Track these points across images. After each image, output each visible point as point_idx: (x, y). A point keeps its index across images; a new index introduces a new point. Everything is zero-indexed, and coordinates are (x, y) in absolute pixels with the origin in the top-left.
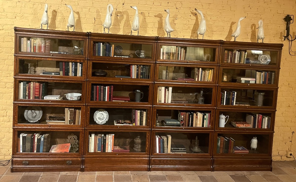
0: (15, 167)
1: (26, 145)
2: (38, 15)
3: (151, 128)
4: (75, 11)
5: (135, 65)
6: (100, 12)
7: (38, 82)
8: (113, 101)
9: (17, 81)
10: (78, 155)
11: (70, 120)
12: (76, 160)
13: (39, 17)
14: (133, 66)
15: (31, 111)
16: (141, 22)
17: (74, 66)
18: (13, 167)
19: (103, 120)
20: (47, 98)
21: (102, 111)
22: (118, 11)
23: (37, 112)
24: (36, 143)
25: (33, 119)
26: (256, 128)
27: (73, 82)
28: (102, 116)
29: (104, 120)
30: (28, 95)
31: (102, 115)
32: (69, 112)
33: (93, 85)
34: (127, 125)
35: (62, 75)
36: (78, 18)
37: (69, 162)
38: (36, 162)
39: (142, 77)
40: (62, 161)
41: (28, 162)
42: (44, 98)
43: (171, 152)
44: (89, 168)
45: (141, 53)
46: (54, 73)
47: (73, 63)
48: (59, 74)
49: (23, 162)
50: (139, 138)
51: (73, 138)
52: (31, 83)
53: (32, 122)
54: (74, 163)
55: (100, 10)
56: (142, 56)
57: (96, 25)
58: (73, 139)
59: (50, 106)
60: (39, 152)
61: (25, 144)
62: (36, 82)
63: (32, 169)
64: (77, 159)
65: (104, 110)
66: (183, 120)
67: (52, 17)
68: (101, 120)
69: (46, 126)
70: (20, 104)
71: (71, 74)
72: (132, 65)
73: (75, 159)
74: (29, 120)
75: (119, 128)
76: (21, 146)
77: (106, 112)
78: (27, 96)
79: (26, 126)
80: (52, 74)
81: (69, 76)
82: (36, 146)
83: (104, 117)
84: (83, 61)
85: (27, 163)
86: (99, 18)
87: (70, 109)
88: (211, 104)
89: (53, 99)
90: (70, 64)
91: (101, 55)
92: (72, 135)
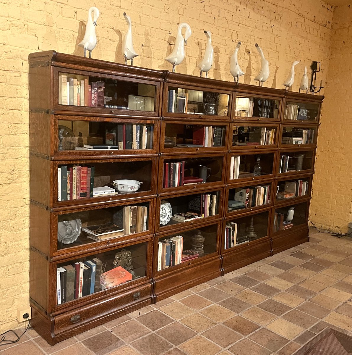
0: (58, 334)
1: (67, 288)
2: (55, 28)
3: (224, 217)
4: (114, 28)
5: (209, 126)
6: (150, 34)
7: (86, 165)
8: (185, 185)
9: (56, 166)
10: (146, 280)
11: (132, 226)
12: (146, 288)
13: (56, 32)
14: (207, 128)
15: (62, 222)
16: (197, 58)
17: (139, 130)
18: (55, 334)
19: (166, 218)
20: (98, 194)
21: (163, 204)
22: (172, 37)
23: (72, 223)
24: (81, 280)
25: (69, 237)
26: (298, 196)
27: (141, 160)
28: (164, 211)
29: (167, 216)
30: (69, 192)
31: (163, 209)
32: (131, 213)
33: (165, 161)
34: (196, 218)
35: (122, 149)
36: (119, 42)
37: (137, 294)
38: (91, 311)
39: (215, 143)
40: (128, 297)
41: (78, 317)
42: (94, 194)
43: (237, 245)
44: (161, 295)
45: (211, 108)
46: (110, 146)
47: (138, 126)
48: (118, 148)
49: (72, 319)
50: (200, 234)
51: (125, 255)
52: (73, 168)
53: (69, 242)
54: (143, 293)
55: (149, 32)
56: (212, 112)
57: (144, 58)
58: (125, 257)
59: (108, 207)
60: (89, 294)
61: (65, 286)
62: (81, 165)
63: (85, 326)
64: (146, 286)
65: (166, 202)
66: (248, 199)
67: (78, 36)
68: (163, 218)
69: (103, 243)
70: (61, 212)
71: (135, 146)
72: (206, 126)
73: (144, 287)
74: (64, 240)
75: (193, 224)
76: (59, 293)
77: (169, 204)
78: (69, 194)
79: (72, 250)
80: (107, 148)
81: (132, 149)
82: (81, 284)
83: (166, 212)
84: (156, 121)
85: (79, 319)
86: (148, 45)
87: (132, 207)
88: (272, 173)
89: (107, 193)
90: (134, 127)
91: (173, 112)
92: (123, 251)
